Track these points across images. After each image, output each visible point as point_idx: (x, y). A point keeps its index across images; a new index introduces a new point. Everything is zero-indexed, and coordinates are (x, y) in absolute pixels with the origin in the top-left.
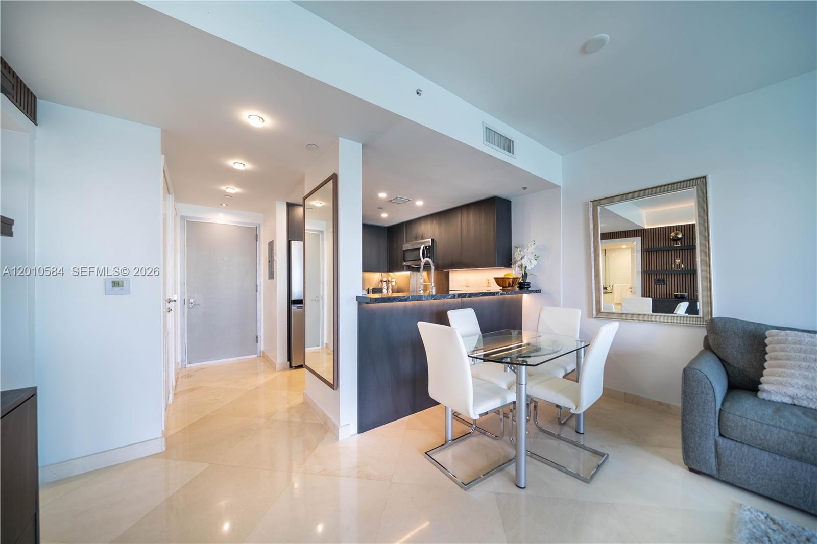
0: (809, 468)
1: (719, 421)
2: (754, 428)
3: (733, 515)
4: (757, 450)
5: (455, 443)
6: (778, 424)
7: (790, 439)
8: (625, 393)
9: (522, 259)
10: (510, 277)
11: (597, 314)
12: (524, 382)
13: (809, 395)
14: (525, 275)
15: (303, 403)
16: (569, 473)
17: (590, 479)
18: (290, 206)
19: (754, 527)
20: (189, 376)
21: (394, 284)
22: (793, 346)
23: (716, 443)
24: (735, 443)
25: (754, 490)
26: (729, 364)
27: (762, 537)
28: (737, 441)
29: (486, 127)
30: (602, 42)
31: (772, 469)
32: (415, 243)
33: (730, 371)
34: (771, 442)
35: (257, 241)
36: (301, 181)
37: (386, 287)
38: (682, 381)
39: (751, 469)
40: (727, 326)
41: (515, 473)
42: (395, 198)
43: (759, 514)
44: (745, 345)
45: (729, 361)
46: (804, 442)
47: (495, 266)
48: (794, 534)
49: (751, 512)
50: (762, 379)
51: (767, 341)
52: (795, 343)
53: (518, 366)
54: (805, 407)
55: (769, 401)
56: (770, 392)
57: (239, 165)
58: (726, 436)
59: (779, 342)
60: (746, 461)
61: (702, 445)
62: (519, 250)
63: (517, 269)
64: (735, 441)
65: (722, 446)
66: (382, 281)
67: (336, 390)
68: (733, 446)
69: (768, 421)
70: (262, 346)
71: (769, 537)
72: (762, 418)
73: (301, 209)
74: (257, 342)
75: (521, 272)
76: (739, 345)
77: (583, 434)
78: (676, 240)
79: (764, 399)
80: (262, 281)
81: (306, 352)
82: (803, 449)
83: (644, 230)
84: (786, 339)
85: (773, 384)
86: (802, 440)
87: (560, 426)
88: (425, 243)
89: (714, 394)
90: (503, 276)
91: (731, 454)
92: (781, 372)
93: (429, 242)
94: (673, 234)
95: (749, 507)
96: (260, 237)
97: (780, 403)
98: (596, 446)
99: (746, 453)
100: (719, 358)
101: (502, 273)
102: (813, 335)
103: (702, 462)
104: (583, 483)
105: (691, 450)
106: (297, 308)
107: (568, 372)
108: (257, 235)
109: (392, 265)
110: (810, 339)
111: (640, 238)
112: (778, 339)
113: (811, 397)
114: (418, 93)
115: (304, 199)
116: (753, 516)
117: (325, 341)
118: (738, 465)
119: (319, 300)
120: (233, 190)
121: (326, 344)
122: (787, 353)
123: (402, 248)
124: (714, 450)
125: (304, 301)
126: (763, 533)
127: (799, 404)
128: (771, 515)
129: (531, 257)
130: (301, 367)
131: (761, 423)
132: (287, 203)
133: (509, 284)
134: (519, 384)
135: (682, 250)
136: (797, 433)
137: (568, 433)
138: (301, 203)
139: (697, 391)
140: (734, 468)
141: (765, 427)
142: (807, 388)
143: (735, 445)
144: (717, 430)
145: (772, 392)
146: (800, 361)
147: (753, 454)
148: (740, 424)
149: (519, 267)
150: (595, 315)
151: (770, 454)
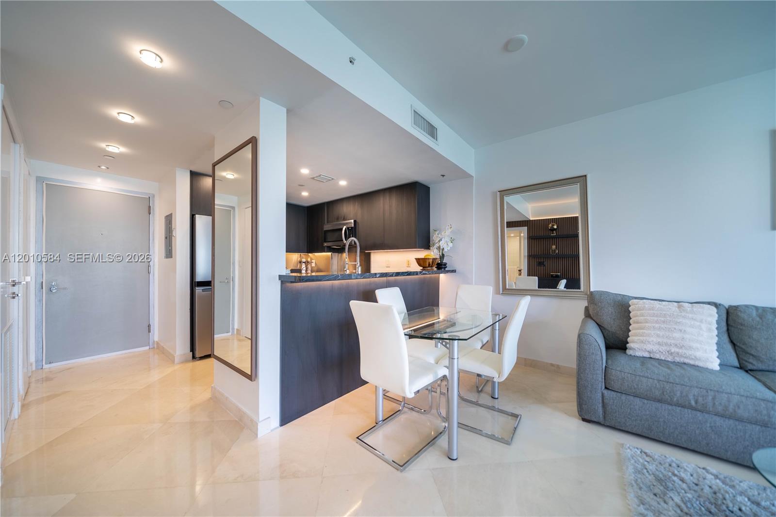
0: (666, 407)
1: (605, 376)
2: (630, 379)
3: (619, 454)
4: (632, 398)
5: (385, 423)
6: (646, 374)
7: (654, 386)
8: (525, 359)
9: (439, 241)
10: (429, 257)
11: (503, 291)
12: (456, 357)
13: (660, 349)
14: (442, 257)
15: (211, 398)
16: (488, 436)
17: (511, 441)
18: (195, 175)
19: (635, 462)
20: (48, 379)
21: (313, 265)
22: (649, 311)
23: (603, 395)
24: (616, 393)
25: (629, 430)
26: (605, 329)
27: (642, 469)
28: (618, 392)
29: (414, 111)
30: (521, 42)
31: (642, 412)
32: (336, 224)
33: (605, 334)
34: (642, 390)
35: (150, 214)
36: (211, 146)
37: (305, 269)
38: (577, 345)
39: (628, 414)
40: (602, 298)
41: (447, 446)
42: (317, 175)
43: (636, 450)
44: (615, 312)
45: (606, 327)
46: (664, 387)
47: (415, 248)
48: (661, 462)
49: (631, 450)
50: (629, 339)
51: (630, 309)
52: (650, 309)
53: (451, 341)
54: (658, 359)
55: (634, 356)
56: (635, 349)
57: (126, 116)
58: (610, 388)
59: (639, 310)
60: (624, 407)
61: (592, 398)
62: (437, 233)
63: (436, 251)
64: (616, 391)
65: (607, 397)
66: (300, 262)
67: (254, 380)
68: (615, 396)
69: (640, 373)
70: (156, 335)
71: (646, 469)
72: (634, 371)
73: (208, 182)
74: (149, 331)
75: (439, 253)
76: (612, 313)
77: (497, 398)
78: (553, 230)
79: (631, 355)
80: (156, 260)
81: (215, 339)
82: (663, 393)
83: (530, 221)
84: (644, 306)
85: (637, 342)
86: (662, 386)
87: (478, 394)
88: (347, 223)
89: (601, 354)
90: (423, 257)
91: (614, 402)
92: (642, 333)
93: (351, 223)
94: (550, 225)
95: (628, 445)
96: (154, 210)
97: (642, 357)
98: (509, 408)
99: (624, 401)
100: (597, 324)
101: (422, 254)
102: (661, 302)
103: (592, 413)
104: (505, 445)
105: (584, 403)
106: (203, 291)
107: (484, 343)
108: (150, 207)
109: (312, 246)
110: (659, 306)
111: (526, 227)
112: (638, 307)
113: (662, 351)
114: (351, 62)
115: (214, 166)
116: (632, 453)
117: (236, 327)
118: (618, 411)
119: (228, 282)
120: (115, 148)
121: (237, 329)
122: (645, 318)
123: (323, 229)
124: (601, 401)
125: (213, 282)
126: (642, 465)
127: (654, 357)
128: (644, 450)
129: (448, 239)
130: (208, 356)
131: (634, 375)
132: (191, 171)
133: (429, 264)
134: (451, 358)
135: (557, 238)
136: (659, 381)
137: (485, 399)
138: (211, 173)
139: (589, 353)
140: (615, 415)
141: (638, 378)
142: (659, 344)
143: (616, 395)
144: (604, 383)
145: (636, 349)
146: (654, 323)
147: (629, 401)
148: (620, 377)
149: (437, 248)
150: (501, 292)
151: (641, 399)
